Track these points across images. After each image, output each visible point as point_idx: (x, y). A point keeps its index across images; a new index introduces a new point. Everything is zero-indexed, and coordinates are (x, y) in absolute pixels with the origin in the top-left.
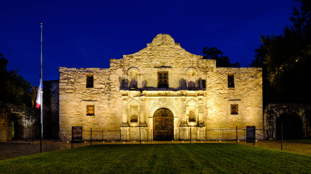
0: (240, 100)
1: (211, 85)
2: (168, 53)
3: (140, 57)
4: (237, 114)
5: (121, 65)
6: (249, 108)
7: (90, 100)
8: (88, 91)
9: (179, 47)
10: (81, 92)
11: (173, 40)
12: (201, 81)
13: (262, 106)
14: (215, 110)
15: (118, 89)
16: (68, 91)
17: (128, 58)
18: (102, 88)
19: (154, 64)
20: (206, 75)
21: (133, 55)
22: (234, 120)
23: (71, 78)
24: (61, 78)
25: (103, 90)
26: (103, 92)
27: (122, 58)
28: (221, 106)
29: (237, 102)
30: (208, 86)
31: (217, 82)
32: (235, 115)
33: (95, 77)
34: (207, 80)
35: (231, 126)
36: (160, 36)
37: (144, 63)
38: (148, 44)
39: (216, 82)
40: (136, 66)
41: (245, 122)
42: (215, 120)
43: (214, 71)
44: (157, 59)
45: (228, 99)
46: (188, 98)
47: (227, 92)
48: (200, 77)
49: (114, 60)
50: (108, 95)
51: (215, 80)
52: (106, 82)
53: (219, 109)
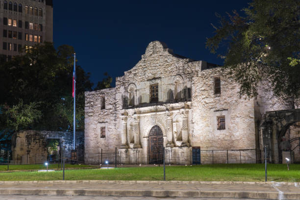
0: (227, 110)
1: (197, 94)
2: (158, 62)
3: (137, 71)
4: (224, 129)
5: (123, 83)
6: (237, 120)
7: (103, 122)
8: (102, 113)
9: (167, 53)
10: (97, 114)
11: (161, 46)
12: (187, 90)
13: (253, 117)
14: (201, 125)
15: (121, 108)
16: (90, 114)
17: (128, 74)
18: (110, 109)
19: (147, 77)
20: (191, 81)
21: (132, 70)
22: (221, 137)
23: (91, 102)
24: (86, 102)
25: (111, 111)
26: (111, 113)
27: (124, 75)
28: (207, 119)
29: (224, 113)
30: (193, 95)
31: (203, 88)
32: (222, 131)
33: (106, 98)
34: (193, 88)
35: (218, 146)
36: (151, 44)
37: (140, 78)
38: (142, 56)
39: (201, 89)
40: (134, 82)
41: (234, 139)
42: (201, 138)
43: (200, 75)
44: (148, 71)
45: (214, 109)
46: (175, 112)
47: (212, 100)
48: (185, 85)
49: (119, 79)
50: (115, 115)
51: (200, 86)
52: (113, 102)
53: (205, 124)
